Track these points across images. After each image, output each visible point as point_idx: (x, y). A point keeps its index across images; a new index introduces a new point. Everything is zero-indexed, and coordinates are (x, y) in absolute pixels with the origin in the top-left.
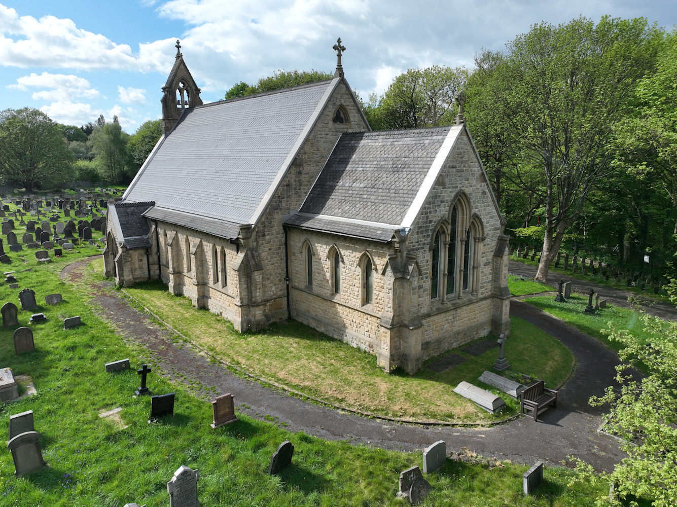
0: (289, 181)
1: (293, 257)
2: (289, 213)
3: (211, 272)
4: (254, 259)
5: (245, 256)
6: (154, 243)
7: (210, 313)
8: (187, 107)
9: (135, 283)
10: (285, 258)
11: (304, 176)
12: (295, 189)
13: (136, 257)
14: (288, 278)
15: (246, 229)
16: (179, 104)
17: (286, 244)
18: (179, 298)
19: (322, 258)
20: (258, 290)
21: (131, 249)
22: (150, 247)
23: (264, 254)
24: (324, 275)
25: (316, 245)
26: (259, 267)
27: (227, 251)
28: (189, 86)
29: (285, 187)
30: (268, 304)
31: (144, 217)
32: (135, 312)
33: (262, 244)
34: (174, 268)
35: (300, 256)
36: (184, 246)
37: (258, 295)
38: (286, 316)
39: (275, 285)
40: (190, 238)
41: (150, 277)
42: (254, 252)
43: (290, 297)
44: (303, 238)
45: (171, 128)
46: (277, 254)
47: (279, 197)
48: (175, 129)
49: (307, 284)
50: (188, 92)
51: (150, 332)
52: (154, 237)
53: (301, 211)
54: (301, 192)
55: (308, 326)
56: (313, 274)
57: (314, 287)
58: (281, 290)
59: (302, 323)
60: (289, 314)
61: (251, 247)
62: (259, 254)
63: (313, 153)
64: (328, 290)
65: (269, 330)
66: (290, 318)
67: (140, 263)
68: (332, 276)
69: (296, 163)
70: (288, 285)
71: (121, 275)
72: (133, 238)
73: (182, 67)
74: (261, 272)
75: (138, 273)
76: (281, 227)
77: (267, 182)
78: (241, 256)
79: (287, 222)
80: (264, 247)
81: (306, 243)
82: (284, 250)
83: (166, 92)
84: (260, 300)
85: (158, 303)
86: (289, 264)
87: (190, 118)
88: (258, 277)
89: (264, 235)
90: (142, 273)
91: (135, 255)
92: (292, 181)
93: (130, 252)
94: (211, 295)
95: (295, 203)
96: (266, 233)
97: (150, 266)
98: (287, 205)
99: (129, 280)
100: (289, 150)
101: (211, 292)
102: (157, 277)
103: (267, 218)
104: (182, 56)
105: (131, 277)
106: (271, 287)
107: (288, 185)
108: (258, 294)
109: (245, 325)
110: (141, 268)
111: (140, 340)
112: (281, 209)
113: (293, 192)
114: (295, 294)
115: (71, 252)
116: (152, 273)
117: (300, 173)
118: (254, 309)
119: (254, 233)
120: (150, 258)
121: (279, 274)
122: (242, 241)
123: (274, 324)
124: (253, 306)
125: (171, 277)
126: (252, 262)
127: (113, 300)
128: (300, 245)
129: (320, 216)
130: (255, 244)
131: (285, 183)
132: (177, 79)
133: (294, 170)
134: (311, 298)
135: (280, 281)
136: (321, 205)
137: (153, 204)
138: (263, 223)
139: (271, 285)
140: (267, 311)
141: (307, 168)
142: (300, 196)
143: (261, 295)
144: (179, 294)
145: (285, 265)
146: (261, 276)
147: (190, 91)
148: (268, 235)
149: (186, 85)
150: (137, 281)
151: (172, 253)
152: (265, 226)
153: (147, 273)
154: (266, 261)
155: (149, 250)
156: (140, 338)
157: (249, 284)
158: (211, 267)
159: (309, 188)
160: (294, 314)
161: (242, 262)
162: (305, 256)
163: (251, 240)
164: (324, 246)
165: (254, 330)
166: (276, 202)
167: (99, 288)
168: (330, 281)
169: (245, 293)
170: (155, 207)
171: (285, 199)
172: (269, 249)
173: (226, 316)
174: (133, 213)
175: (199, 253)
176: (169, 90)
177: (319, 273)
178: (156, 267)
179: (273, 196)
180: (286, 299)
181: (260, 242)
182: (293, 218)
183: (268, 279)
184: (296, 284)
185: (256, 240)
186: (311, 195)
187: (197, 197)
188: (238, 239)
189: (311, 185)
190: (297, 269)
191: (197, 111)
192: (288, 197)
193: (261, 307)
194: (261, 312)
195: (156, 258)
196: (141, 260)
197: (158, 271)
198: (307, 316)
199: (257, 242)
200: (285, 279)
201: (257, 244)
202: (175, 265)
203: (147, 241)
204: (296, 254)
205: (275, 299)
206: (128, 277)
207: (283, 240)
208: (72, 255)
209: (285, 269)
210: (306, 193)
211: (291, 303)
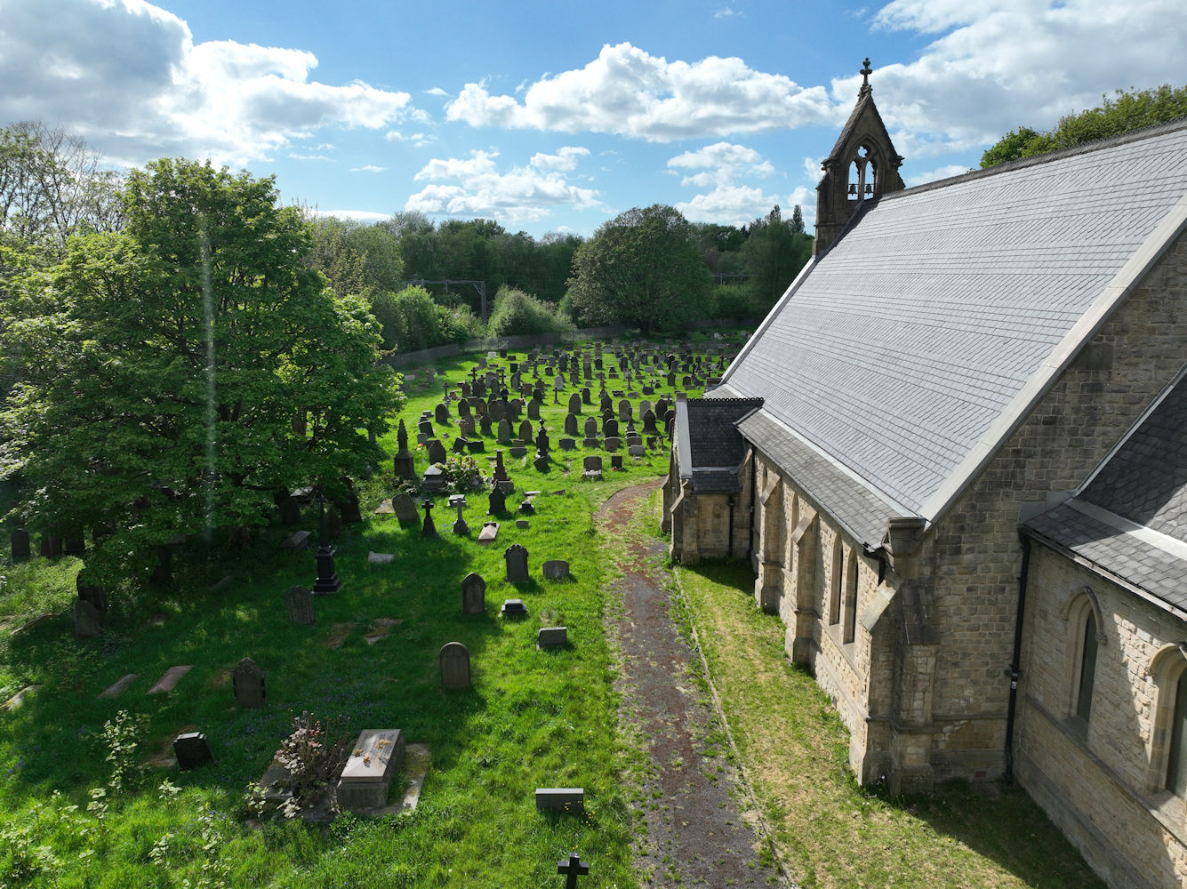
0: (1056, 411)
1: (1038, 621)
2: (1044, 498)
3: (828, 595)
4: (918, 611)
5: (895, 598)
6: (746, 485)
7: (815, 687)
8: (868, 196)
9: (702, 559)
10: (1014, 618)
11: (1108, 397)
12: (1073, 432)
13: (710, 509)
14: (1016, 669)
15: (907, 530)
16: (853, 192)
17: (1023, 580)
18: (769, 617)
19: (1132, 666)
20: (919, 695)
21: (701, 492)
22: (738, 494)
23: (950, 602)
24: (1132, 718)
25: (1117, 618)
26: (928, 634)
27: (863, 565)
28: (878, 152)
29: (1041, 428)
30: (947, 728)
31: (735, 429)
32: (672, 636)
33: (950, 573)
34: (766, 552)
35: (1060, 626)
36: (791, 513)
37: (919, 706)
38: (998, 769)
39: (975, 683)
40: (801, 502)
41: (730, 553)
42: (922, 592)
43: (1017, 722)
44: (1075, 583)
45: (830, 243)
46: (992, 603)
47: (1017, 452)
48: (836, 245)
49: (1074, 712)
50: (875, 167)
51: (676, 704)
52: (748, 475)
53: (1084, 496)
54: (1093, 442)
55: (1059, 833)
56: (1094, 699)
57: (1091, 732)
58: (990, 700)
59: (1041, 813)
60: (1009, 769)
61: (916, 576)
62: (936, 600)
63: (1152, 331)
64: (1142, 770)
65: (938, 803)
66: (1008, 779)
67: (716, 521)
68: (1159, 735)
69: (1087, 358)
70: (1013, 693)
71: (678, 540)
72: (710, 469)
73: (868, 113)
74: (933, 649)
75: (709, 540)
76: (1015, 535)
77: (992, 405)
78: (886, 594)
79: (1034, 525)
80: (954, 581)
81: (1083, 599)
82: (1015, 598)
83: (829, 170)
84: (921, 720)
85: (721, 625)
86: (1025, 635)
87: (870, 222)
88: (922, 659)
89: (958, 551)
90: (716, 541)
91: (709, 504)
92: (1067, 411)
93: (699, 497)
94: (822, 645)
95: (1067, 472)
96: (965, 547)
97: (734, 529)
98: (1039, 476)
99: (691, 553)
100: (1072, 317)
101: (823, 639)
102: (743, 554)
103: (973, 507)
104: (870, 90)
105: (694, 546)
106: (962, 688)
107: (1050, 422)
108: (917, 704)
109: (874, 769)
110: (716, 531)
111: (646, 722)
112: (1019, 487)
113: (1066, 439)
114: (1031, 723)
115: (638, 462)
116: (736, 544)
117: (1097, 388)
118: (902, 737)
119: (931, 543)
120: (735, 514)
121: (992, 656)
122: (892, 559)
123: (959, 784)
124: (901, 732)
125: (761, 569)
126: (911, 621)
127: (649, 592)
128: (1065, 597)
129: (1144, 534)
130: (927, 571)
131: (1041, 417)
132: (854, 139)
133: (1076, 380)
134: (1080, 760)
135: (991, 674)
136: (1155, 493)
137: (758, 403)
138: (959, 518)
139: (962, 682)
140: (942, 746)
141: (1122, 375)
142: (1087, 453)
143: (928, 707)
144: (771, 610)
145: (1012, 635)
146: (932, 661)
147: (879, 166)
148: (970, 550)
149: (873, 151)
150: (706, 555)
151: (766, 521)
152: (962, 528)
153: (726, 542)
154: (955, 619)
155: (736, 499)
156: (651, 715)
157: (898, 670)
158: (828, 582)
159: (1122, 434)
160: (1023, 774)
161: (886, 613)
162: (1074, 631)
163: (916, 560)
164: (1144, 635)
165: (895, 790)
166: (1005, 467)
167: (643, 553)
168: (1149, 747)
169: (883, 691)
170: (761, 411)
171: (1038, 459)
172: (969, 589)
173: (844, 715)
174: (719, 420)
175: (809, 542)
176: (836, 166)
177: (1117, 706)
178: (745, 533)
179: (999, 450)
180: (1003, 725)
181: (944, 568)
182: (1053, 515)
183: (956, 664)
184: (1040, 698)
185: (932, 561)
186: (1126, 455)
187: (834, 406)
188: (882, 549)
189: (1130, 424)
190: (1047, 659)
191: (887, 205)
192: (1045, 454)
193: (924, 738)
194: (922, 751)
195: (747, 516)
196: (718, 516)
197: (748, 542)
198: (1061, 802)
199: (935, 568)
200: (1007, 673)
201: (933, 573)
202: (770, 548)
203: (735, 481)
204: (1051, 618)
205: (969, 719)
206: (690, 546)
207: (1016, 569)
208: (637, 468)
209: (1011, 648)
210: (1109, 446)
211: (1017, 739)
